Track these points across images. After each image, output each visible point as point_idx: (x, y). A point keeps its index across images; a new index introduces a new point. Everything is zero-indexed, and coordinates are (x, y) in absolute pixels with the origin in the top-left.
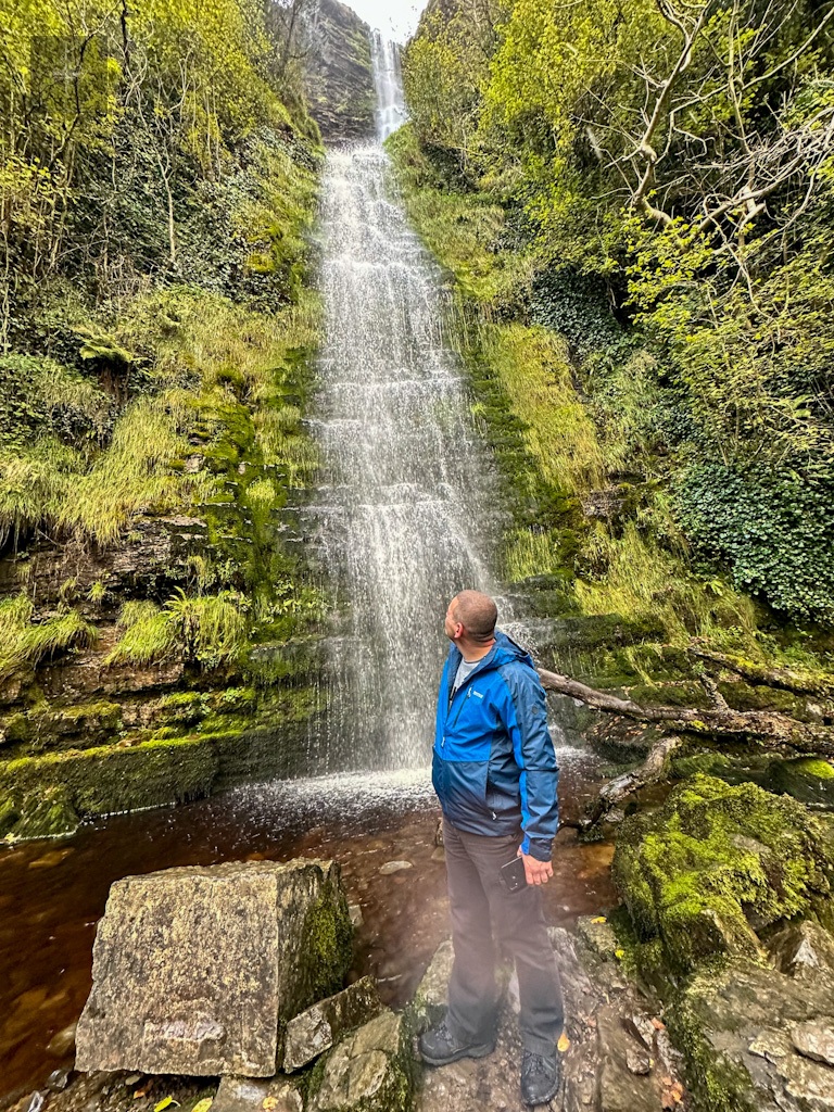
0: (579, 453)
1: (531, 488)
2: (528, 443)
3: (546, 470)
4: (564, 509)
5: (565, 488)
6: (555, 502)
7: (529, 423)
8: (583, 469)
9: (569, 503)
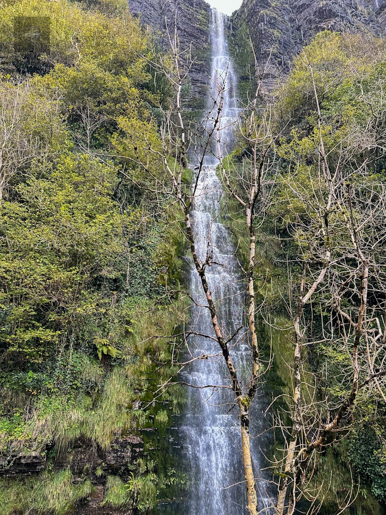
7: (286, 382)
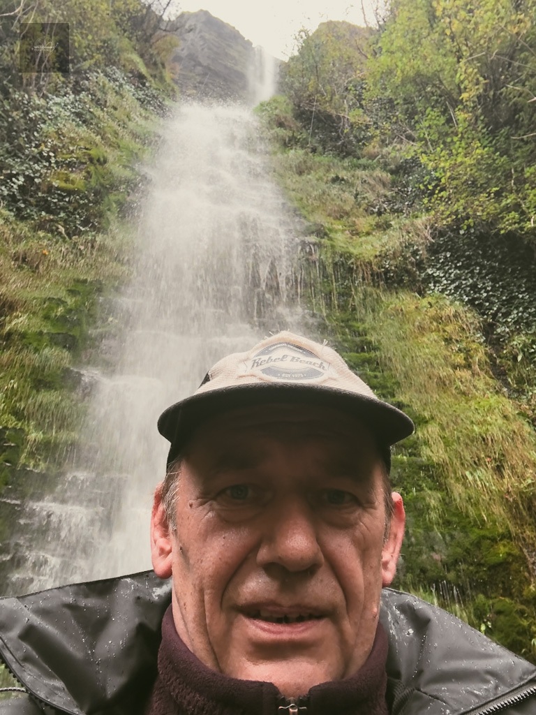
0: (512, 468)
1: (434, 516)
2: (426, 443)
3: (458, 490)
4: (493, 560)
5: (494, 522)
6: (478, 544)
8: (521, 493)
9: (502, 550)
